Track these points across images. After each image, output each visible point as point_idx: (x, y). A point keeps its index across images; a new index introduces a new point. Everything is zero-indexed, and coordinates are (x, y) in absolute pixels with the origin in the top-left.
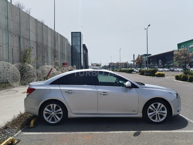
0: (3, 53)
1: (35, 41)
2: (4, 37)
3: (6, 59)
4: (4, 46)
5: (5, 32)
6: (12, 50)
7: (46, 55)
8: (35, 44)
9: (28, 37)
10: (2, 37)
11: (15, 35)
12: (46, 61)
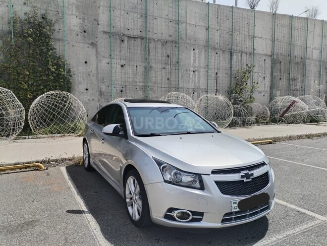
0: (199, 81)
1: (270, 54)
2: (203, 56)
3: (204, 88)
4: (202, 70)
5: (203, 51)
6: (216, 74)
7: (299, 76)
8: (270, 58)
9: (251, 50)
10: (199, 57)
11: (224, 51)
12: (298, 87)
